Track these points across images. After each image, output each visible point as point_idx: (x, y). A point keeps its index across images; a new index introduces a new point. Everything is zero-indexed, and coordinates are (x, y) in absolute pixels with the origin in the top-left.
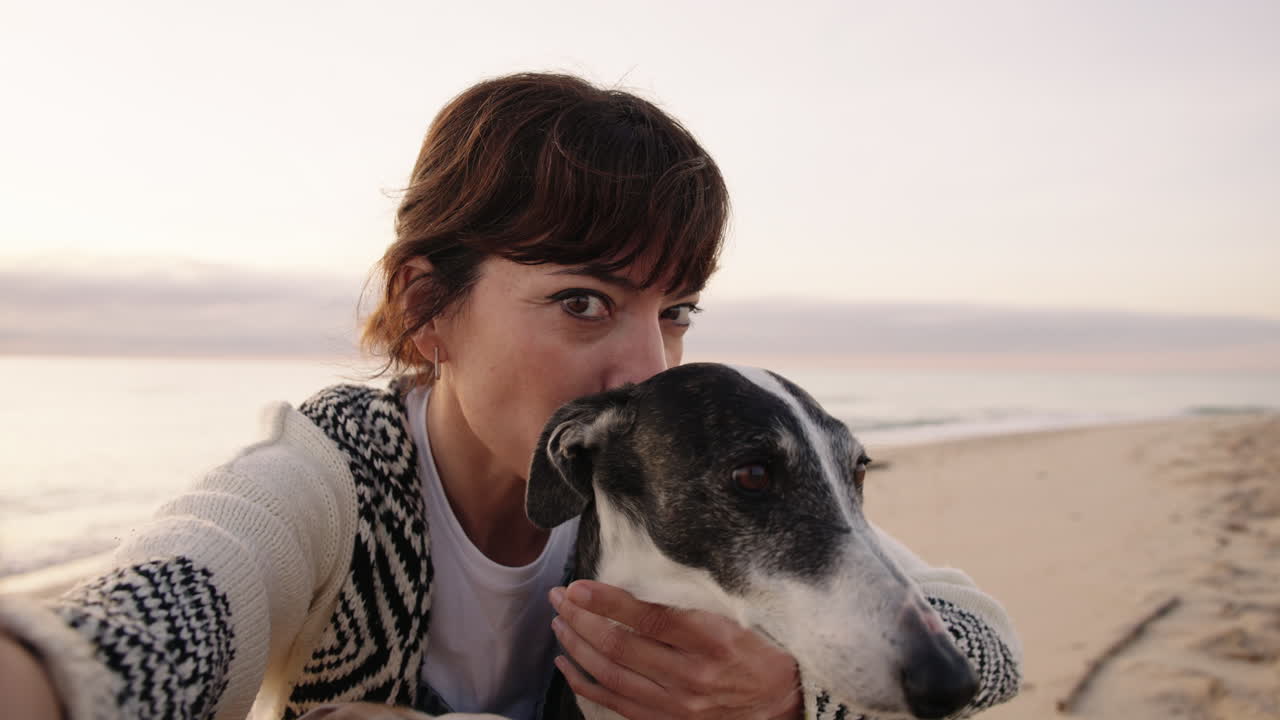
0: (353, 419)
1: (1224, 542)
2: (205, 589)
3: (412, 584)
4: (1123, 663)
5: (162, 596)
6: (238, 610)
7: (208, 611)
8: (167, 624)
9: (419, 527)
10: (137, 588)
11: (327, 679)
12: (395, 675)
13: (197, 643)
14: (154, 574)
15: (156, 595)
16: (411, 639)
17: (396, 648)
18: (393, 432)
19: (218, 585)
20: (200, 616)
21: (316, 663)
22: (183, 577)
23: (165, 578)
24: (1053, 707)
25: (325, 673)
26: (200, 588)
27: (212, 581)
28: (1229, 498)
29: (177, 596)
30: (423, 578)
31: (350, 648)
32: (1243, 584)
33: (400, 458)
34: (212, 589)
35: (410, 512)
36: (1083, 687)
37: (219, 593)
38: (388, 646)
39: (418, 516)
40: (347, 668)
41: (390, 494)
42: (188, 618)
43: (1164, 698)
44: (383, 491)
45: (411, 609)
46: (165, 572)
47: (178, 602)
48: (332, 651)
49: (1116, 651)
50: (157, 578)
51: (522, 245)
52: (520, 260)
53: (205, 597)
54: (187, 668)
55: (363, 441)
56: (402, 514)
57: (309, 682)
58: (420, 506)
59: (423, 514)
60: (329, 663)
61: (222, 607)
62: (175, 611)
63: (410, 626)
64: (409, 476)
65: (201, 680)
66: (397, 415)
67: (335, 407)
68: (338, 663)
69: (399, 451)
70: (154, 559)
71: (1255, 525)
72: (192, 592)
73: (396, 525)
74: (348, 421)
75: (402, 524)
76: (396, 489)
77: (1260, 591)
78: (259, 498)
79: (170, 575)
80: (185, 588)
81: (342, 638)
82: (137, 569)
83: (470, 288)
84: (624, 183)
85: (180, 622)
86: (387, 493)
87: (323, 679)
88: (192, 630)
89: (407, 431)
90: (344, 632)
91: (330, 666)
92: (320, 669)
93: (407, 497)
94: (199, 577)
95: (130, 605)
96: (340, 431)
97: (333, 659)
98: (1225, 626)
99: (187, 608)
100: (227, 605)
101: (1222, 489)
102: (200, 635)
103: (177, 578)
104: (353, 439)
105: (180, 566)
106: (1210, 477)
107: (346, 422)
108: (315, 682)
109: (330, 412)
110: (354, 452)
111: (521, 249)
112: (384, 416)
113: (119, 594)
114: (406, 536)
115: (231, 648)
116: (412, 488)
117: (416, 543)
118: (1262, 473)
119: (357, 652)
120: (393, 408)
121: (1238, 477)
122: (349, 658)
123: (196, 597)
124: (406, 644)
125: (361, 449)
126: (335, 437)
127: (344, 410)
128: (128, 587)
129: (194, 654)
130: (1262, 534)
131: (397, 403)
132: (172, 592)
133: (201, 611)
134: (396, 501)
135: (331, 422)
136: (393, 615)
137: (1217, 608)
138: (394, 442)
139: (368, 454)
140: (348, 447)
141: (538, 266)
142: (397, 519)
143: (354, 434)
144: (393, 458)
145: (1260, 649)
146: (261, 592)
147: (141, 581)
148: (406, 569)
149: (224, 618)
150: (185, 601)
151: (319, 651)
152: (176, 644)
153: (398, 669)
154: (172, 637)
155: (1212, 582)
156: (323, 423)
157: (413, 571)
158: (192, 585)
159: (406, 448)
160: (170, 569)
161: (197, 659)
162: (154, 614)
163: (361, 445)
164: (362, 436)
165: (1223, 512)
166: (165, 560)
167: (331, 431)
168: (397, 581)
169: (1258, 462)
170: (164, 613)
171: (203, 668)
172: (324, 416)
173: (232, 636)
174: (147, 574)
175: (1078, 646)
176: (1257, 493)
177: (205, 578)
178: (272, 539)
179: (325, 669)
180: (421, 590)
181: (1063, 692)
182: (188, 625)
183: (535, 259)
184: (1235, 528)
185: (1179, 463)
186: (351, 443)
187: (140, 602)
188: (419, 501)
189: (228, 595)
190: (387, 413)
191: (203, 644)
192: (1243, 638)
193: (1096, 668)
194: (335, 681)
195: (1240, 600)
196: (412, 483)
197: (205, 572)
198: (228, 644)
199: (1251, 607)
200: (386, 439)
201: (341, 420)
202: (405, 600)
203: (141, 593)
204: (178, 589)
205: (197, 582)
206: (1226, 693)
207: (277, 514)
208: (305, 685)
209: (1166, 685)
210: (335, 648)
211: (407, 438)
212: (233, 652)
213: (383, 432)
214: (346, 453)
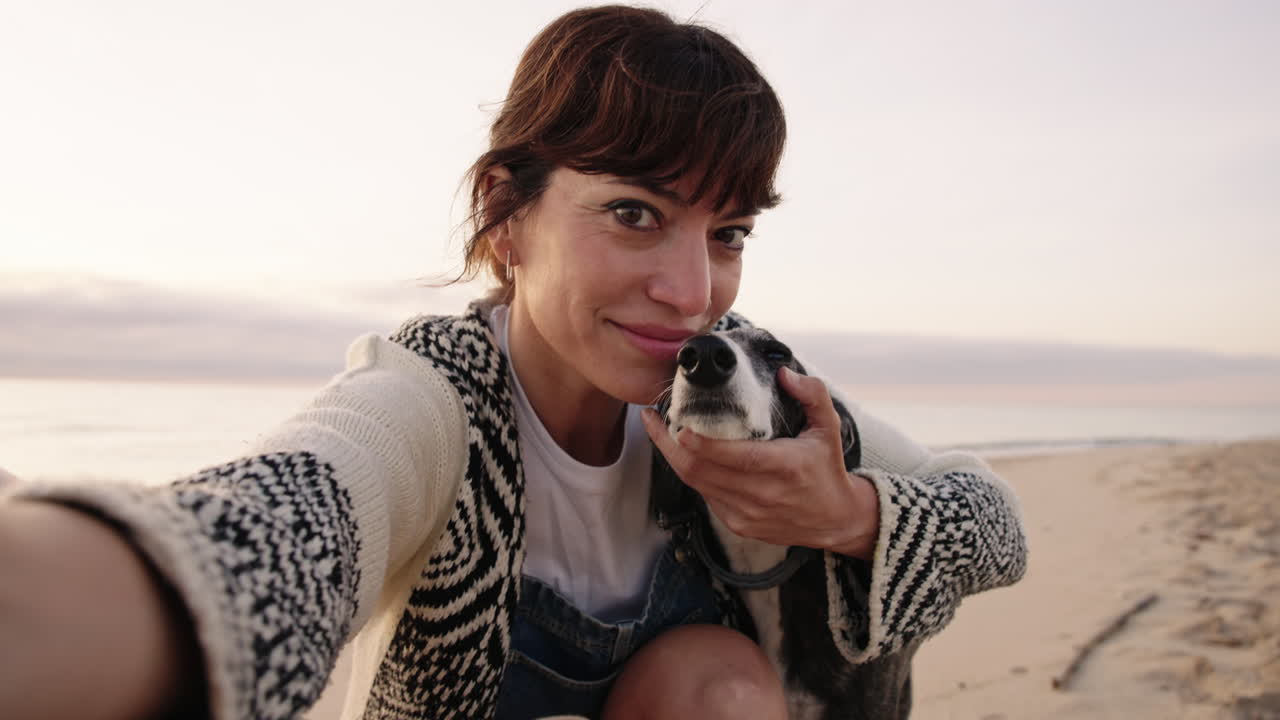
0: (444, 336)
1: (1194, 548)
2: (327, 482)
3: (510, 487)
4: (1110, 648)
5: (286, 485)
6: (360, 506)
7: (329, 500)
8: (292, 508)
9: (513, 434)
10: (263, 478)
11: (443, 585)
12: (504, 574)
13: (322, 525)
14: (279, 465)
15: (279, 483)
16: (515, 539)
17: (503, 548)
18: (480, 347)
19: (341, 480)
20: (322, 504)
21: (432, 569)
22: (306, 469)
23: (288, 469)
24: (1049, 686)
25: (441, 578)
26: (321, 480)
27: (334, 476)
28: (1194, 512)
29: (299, 486)
30: (519, 481)
31: (465, 553)
32: (1215, 583)
33: (489, 370)
34: (334, 484)
35: (505, 420)
36: (1074, 669)
37: (341, 486)
38: (495, 548)
39: (513, 423)
40: (462, 573)
41: (488, 404)
42: (311, 505)
43: (1153, 676)
44: (481, 401)
45: (512, 511)
46: (289, 463)
47: (300, 491)
48: (449, 557)
49: (1101, 639)
50: (282, 469)
51: (585, 156)
52: (581, 170)
53: (326, 489)
54: (315, 545)
55: (458, 354)
56: (498, 422)
57: (425, 588)
58: (512, 414)
59: (515, 421)
60: (445, 569)
61: (343, 500)
62: (298, 499)
63: (513, 526)
64: (499, 386)
65: (331, 555)
66: (481, 330)
67: (422, 329)
68: (454, 569)
69: (488, 363)
70: (279, 451)
71: (1222, 535)
72: (314, 484)
73: (493, 433)
74: (439, 337)
75: (499, 431)
76: (492, 397)
77: (1232, 588)
78: (369, 412)
79: (293, 466)
80: (307, 480)
81: (458, 543)
82: (264, 459)
83: (539, 195)
84: (676, 100)
85: (303, 507)
86: (485, 403)
87: (438, 586)
88: (315, 514)
89: (492, 343)
90: (460, 538)
91: (445, 572)
92: (436, 575)
93: (502, 406)
94: (322, 470)
95: (256, 490)
96: (433, 348)
97: (448, 565)
98: (1202, 617)
99: (309, 497)
100: (349, 500)
101: (1187, 505)
102: (324, 519)
103: (300, 469)
104: (449, 353)
105: (303, 459)
106: (1175, 495)
107: (437, 339)
108: (430, 588)
109: (420, 334)
110: (450, 366)
111: (585, 160)
112: (470, 333)
113: (246, 482)
114: (503, 442)
115: (356, 539)
116: (504, 397)
117: (511, 448)
118: (1223, 491)
119: (470, 556)
120: (477, 324)
121: (1201, 495)
122: (464, 563)
123: (318, 488)
124: (512, 543)
125: (457, 362)
126: (428, 354)
127: (431, 329)
128: (256, 476)
129: (320, 534)
130: (1229, 542)
131: (480, 319)
132: (295, 482)
133: (322, 500)
134: (493, 409)
135: (421, 342)
136: (496, 518)
137: (1193, 603)
138: (482, 356)
139: (465, 366)
140: (443, 362)
141: (597, 176)
142: (494, 427)
143: (449, 347)
144: (484, 370)
145: (1239, 635)
146: (381, 493)
147: (266, 471)
148: (504, 473)
149: (345, 508)
150: (307, 491)
151: (436, 557)
152: (301, 524)
153: (507, 568)
154: (297, 518)
155: (1186, 581)
156: (413, 344)
157: (510, 474)
158: (314, 477)
159: (494, 359)
160: (294, 460)
161: (323, 538)
162: (280, 498)
163: (458, 358)
164: (456, 349)
165: (1191, 523)
166: (290, 451)
167: (422, 350)
168: (497, 485)
169: (1218, 482)
170: (288, 498)
171: (331, 546)
172: (414, 338)
173: (356, 528)
174: (272, 464)
175: (1065, 636)
176: (1221, 508)
177: (327, 472)
178: (382, 450)
179: (441, 575)
180: (518, 491)
181: (1059, 672)
182: (312, 511)
183: (594, 170)
184: (1203, 537)
185: (1142, 483)
186: (446, 357)
187: (266, 490)
188: (511, 408)
189: (349, 491)
190: (472, 330)
191: (327, 526)
192: (1223, 627)
193: (1085, 653)
194: (451, 588)
195: (1215, 596)
196: (503, 393)
197: (327, 466)
198: (352, 534)
199: (1224, 602)
200: (474, 354)
201: (432, 337)
202: (506, 503)
203: (266, 482)
204: (301, 480)
205: (319, 475)
206: (1212, 670)
207: (388, 426)
208: (421, 589)
209: (1154, 665)
210: (452, 553)
211: (493, 349)
212: (358, 543)
213: (471, 348)
214: (441, 367)
